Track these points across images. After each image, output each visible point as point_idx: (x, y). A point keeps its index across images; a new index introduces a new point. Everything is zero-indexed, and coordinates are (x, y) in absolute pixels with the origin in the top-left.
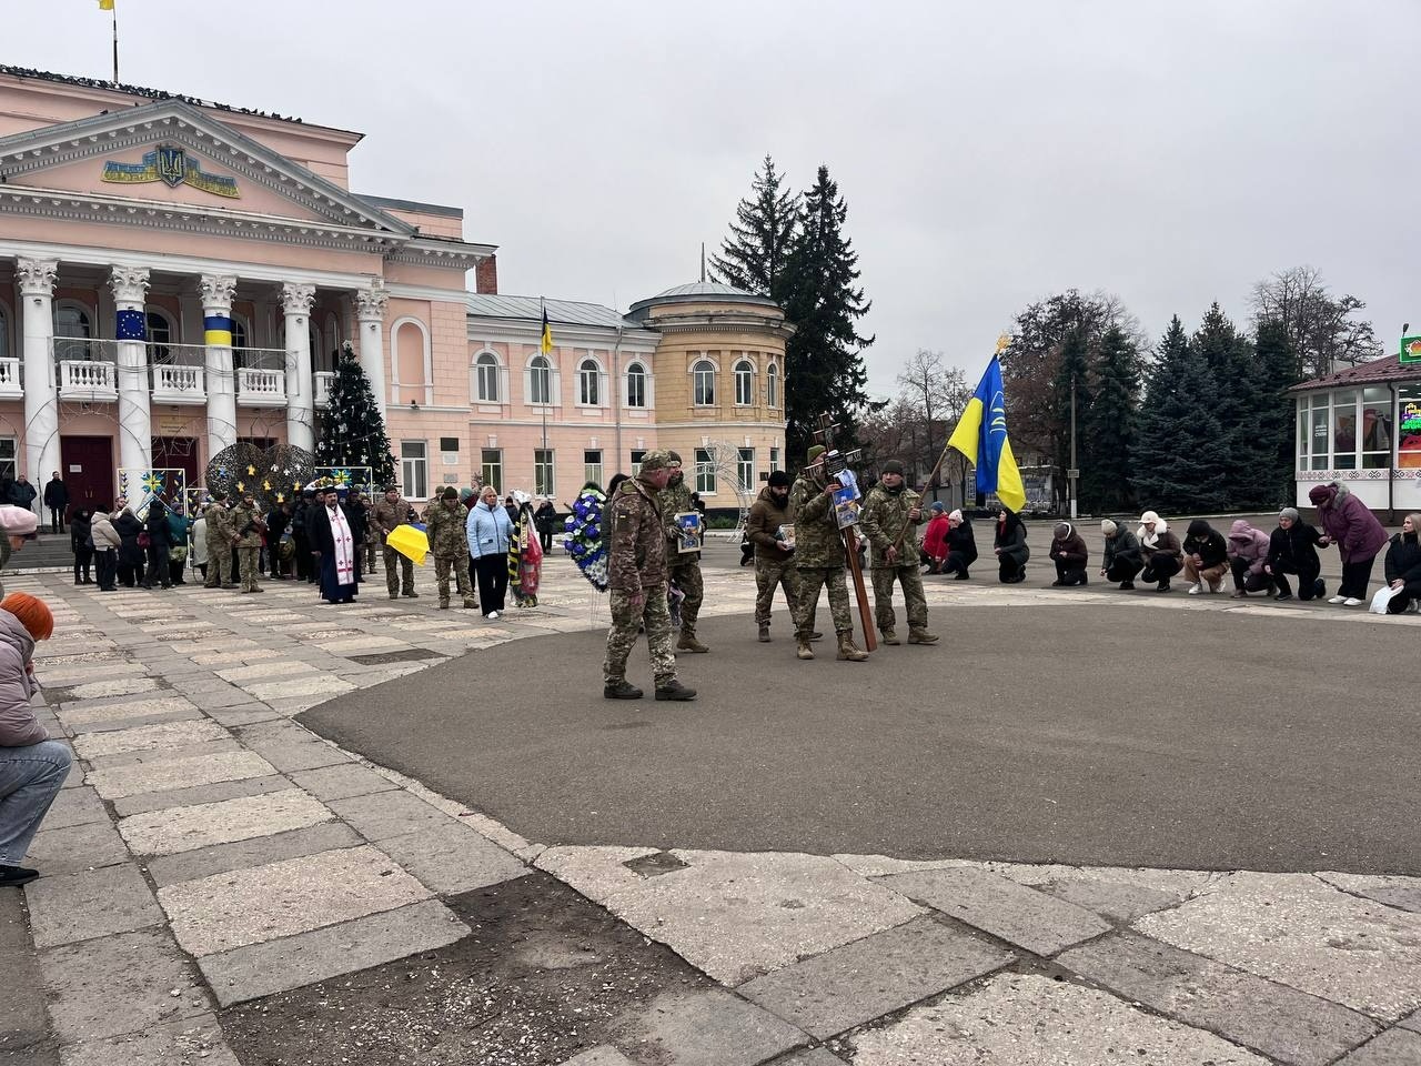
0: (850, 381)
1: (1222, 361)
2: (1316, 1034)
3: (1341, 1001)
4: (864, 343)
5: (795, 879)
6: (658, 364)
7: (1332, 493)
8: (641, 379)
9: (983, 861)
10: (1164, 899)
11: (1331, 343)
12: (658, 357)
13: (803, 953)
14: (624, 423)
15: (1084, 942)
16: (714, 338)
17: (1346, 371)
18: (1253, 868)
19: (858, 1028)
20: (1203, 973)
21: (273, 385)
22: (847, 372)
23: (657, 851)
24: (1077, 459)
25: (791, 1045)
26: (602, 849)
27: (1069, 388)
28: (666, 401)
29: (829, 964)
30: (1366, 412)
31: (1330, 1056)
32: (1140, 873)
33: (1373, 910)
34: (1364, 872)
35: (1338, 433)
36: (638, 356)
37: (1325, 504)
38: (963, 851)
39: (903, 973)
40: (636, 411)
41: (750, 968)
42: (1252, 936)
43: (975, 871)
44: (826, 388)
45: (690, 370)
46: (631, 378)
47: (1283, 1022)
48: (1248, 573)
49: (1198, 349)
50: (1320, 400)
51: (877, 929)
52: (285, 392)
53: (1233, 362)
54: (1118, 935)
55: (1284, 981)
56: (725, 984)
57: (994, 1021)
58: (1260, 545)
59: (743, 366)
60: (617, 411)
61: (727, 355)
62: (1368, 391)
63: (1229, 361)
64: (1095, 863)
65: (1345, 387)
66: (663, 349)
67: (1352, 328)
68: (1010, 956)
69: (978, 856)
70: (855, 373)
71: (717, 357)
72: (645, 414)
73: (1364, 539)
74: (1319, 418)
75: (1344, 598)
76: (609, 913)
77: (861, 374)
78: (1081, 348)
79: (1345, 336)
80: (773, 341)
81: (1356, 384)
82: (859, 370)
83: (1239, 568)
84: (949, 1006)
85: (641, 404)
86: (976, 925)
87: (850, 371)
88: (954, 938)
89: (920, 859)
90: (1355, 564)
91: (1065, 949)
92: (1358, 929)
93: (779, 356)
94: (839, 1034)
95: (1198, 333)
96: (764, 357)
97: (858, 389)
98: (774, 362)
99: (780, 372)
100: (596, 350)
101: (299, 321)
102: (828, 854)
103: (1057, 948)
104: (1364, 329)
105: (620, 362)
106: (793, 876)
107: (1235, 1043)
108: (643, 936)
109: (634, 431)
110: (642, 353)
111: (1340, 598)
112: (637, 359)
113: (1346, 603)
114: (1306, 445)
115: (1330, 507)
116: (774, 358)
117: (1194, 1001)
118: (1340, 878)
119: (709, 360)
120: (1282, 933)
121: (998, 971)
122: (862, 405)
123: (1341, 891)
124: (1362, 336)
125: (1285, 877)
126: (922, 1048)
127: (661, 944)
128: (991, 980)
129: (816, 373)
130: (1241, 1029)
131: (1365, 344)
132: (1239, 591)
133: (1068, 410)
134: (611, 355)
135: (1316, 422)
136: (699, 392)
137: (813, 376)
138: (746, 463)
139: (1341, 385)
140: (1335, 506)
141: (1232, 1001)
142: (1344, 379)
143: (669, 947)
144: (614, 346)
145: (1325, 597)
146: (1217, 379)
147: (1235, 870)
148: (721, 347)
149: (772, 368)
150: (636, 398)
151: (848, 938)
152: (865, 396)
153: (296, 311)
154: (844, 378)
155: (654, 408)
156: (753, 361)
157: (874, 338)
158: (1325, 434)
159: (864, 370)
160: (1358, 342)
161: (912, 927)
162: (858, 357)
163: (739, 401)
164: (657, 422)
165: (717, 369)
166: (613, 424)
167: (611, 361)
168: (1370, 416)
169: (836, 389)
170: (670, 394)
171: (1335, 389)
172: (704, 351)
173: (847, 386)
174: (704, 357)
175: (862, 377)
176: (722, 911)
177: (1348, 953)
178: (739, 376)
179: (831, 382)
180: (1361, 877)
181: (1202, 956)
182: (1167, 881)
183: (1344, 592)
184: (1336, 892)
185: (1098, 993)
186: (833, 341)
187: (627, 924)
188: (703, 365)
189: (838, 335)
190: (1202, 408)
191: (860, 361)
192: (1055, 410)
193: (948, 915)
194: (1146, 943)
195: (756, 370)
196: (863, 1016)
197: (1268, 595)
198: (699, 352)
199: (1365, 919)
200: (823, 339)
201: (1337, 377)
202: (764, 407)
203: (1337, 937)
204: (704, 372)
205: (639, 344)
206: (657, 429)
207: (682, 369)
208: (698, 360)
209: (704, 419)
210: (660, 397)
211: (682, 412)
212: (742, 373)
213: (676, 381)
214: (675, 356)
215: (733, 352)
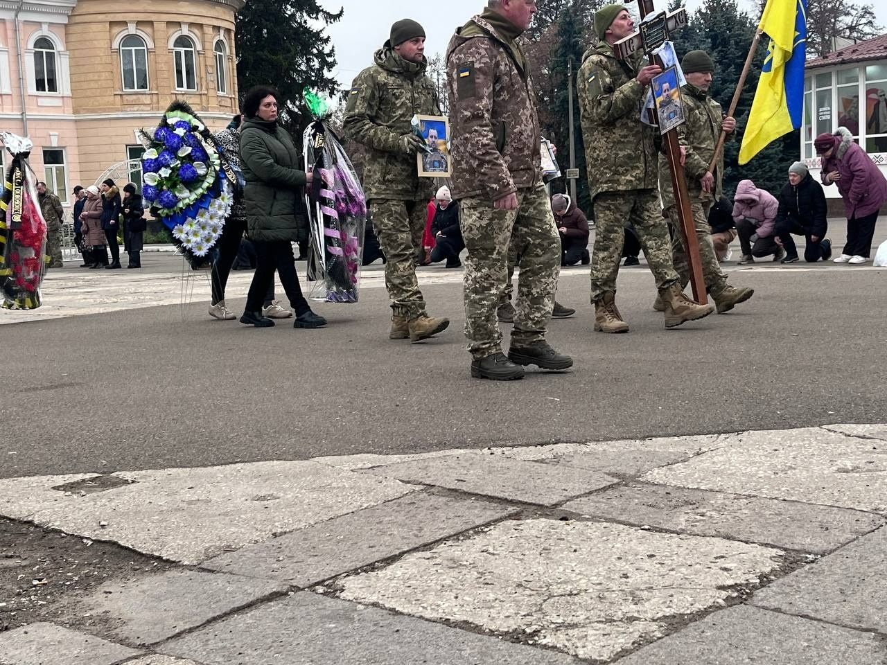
0: (316, 64)
1: (725, 43)
2: (827, 529)
3: (852, 506)
4: (331, 18)
5: (267, 480)
6: (73, 38)
7: (836, 142)
8: (51, 56)
9: (482, 447)
10: (673, 457)
11: (833, 28)
12: (73, 29)
13: (279, 530)
14: (30, 114)
15: (590, 493)
16: (144, 5)
17: (848, 48)
18: (761, 428)
19: (345, 575)
20: (712, 502)
22: (312, 54)
23: (96, 475)
24: (576, 157)
25: (267, 593)
26: (26, 479)
27: (566, 75)
28: (85, 86)
29: (310, 536)
30: (868, 92)
31: (841, 541)
32: (648, 442)
33: (880, 446)
34: (870, 421)
35: (842, 116)
36: (45, 27)
37: (829, 153)
38: (459, 442)
39: (395, 533)
40: (47, 99)
41: (216, 548)
42: (761, 472)
43: (473, 456)
44: (287, 71)
45: (116, 45)
46: (38, 56)
47: (794, 525)
48: (754, 237)
49: (700, 29)
50: (824, 80)
51: (365, 505)
53: (737, 43)
54: (626, 485)
55: (793, 498)
56: (186, 563)
57: (495, 552)
58: (766, 205)
59: (183, 41)
60: (21, 97)
61: (161, 27)
62: (871, 69)
63: (732, 42)
64: (601, 438)
65: (848, 64)
66: (78, 19)
67: (854, 12)
68: (511, 509)
69: (477, 444)
70: (321, 55)
71: (149, 30)
72: (58, 102)
73: (867, 191)
74: (823, 99)
75: (848, 257)
76: (37, 526)
77: (329, 55)
78: (576, 28)
79: (848, 20)
80: (218, 12)
81: (858, 61)
82: (326, 51)
83: (747, 231)
84: (446, 548)
85: (53, 87)
86: (476, 492)
87: (315, 51)
88: (451, 504)
89: (411, 453)
90: (858, 219)
91: (571, 499)
92: (865, 459)
93: (228, 31)
94: (324, 581)
95: (700, 11)
96: (209, 30)
97: (327, 74)
98: (222, 38)
99: (230, 49)
102: (307, 458)
103: (562, 498)
104: (866, 12)
105: (21, 35)
106: (267, 478)
107: (747, 543)
108: (82, 538)
109: (46, 124)
110: (51, 24)
111: (845, 257)
112: (45, 31)
113: (850, 261)
114: (810, 130)
115: (833, 157)
116: (222, 32)
117: (704, 520)
118: (847, 428)
119: (140, 33)
120: (790, 468)
121: (500, 520)
122: (332, 94)
123: (849, 436)
124: (864, 21)
125: (794, 432)
126: (418, 577)
127: (105, 542)
128: (492, 527)
129: (275, 53)
130: (752, 532)
131: (867, 29)
132: (746, 257)
133: (566, 100)
134: (9, 26)
135: (820, 104)
136: (128, 73)
137: (270, 56)
139: (843, 62)
140: (839, 156)
141: (743, 516)
142: (846, 57)
143: (115, 544)
144: (12, 14)
145: (830, 259)
146: (720, 63)
147: (744, 431)
148: (153, 18)
149: (219, 46)
150: (46, 82)
151: (331, 514)
152: (334, 83)
154: (308, 61)
155: (71, 95)
156: (195, 35)
157: (342, 12)
158: (828, 117)
159: (332, 51)
160: (860, 27)
161: (406, 500)
162: (324, 35)
163: (180, 85)
164: (76, 112)
165: (150, 45)
166: (17, 114)
167: (10, 33)
168: (873, 96)
169: (300, 72)
170: (91, 76)
171: (839, 67)
172: (132, 22)
173: (313, 70)
174: (132, 29)
175: (330, 60)
176: (179, 509)
177: (857, 475)
178: (178, 54)
179: (293, 66)
180: (868, 426)
181: (711, 490)
182: (676, 444)
183: (849, 250)
184: (843, 437)
185: (605, 524)
186: (293, 15)
187: (61, 532)
188: (132, 40)
189: (299, 7)
191: (327, 40)
192: (552, 101)
193: (445, 488)
194: (654, 488)
195: (199, 47)
196: (349, 565)
197: (775, 260)
198: (126, 23)
199: (872, 452)
200: (281, 12)
201: (840, 54)
202: (211, 93)
203: (846, 465)
204: (133, 49)
205: (46, 13)
206: (76, 121)
207: (103, 44)
208: (125, 33)
209: (136, 108)
210: (78, 79)
211: (107, 99)
212: (182, 50)
213: (98, 60)
214: (94, 27)
215: (169, 23)
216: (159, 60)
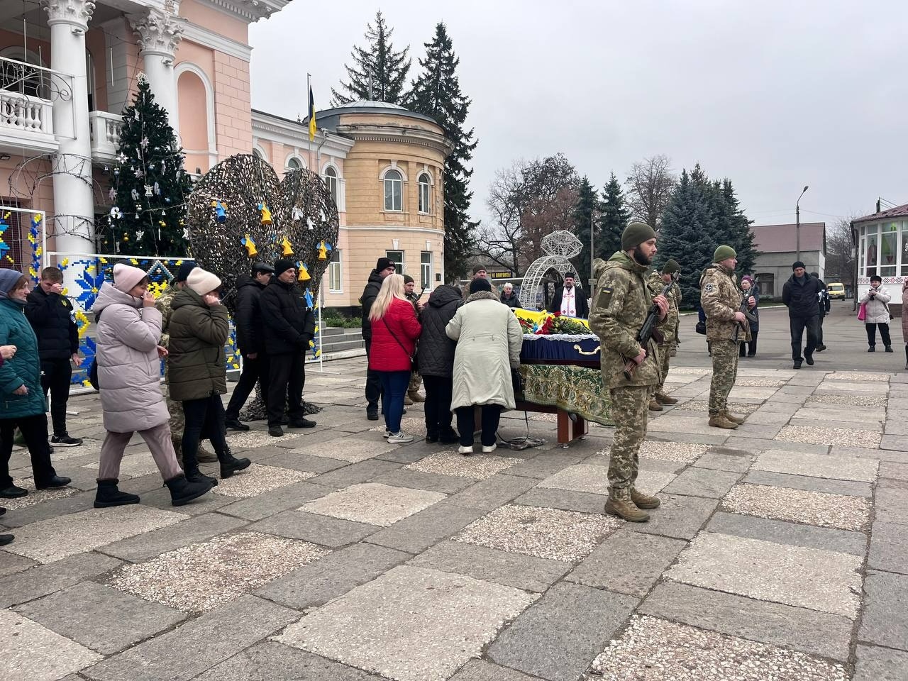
6: (349, 169)
8: (334, 181)
12: (350, 163)
16: (403, 149)
21: (37, 119)
28: (357, 205)
36: (332, 159)
45: (381, 177)
52: (54, 132)
59: (424, 177)
61: (413, 166)
66: (354, 156)
71: (404, 168)
96: (438, 171)
100: (301, 149)
101: (76, 34)
110: (336, 157)
112: (332, 163)
119: (399, 169)
134: (313, 156)
136: (388, 198)
138: (426, 264)
144: (315, 148)
148: (408, 159)
153: (73, 19)
155: (345, 211)
165: (405, 178)
167: (313, 161)
170: (362, 198)
172: (394, 161)
174: (394, 166)
178: (420, 187)
188: (393, 174)
190: (707, 237)
198: (389, 161)
202: (438, 216)
204: (393, 180)
205: (335, 149)
206: (349, 231)
207: (373, 175)
208: (389, 168)
209: (394, 223)
210: (352, 200)
211: (374, 215)
212: (422, 184)
213: (368, 187)
214: (367, 163)
215: (418, 164)
216: (411, 190)
